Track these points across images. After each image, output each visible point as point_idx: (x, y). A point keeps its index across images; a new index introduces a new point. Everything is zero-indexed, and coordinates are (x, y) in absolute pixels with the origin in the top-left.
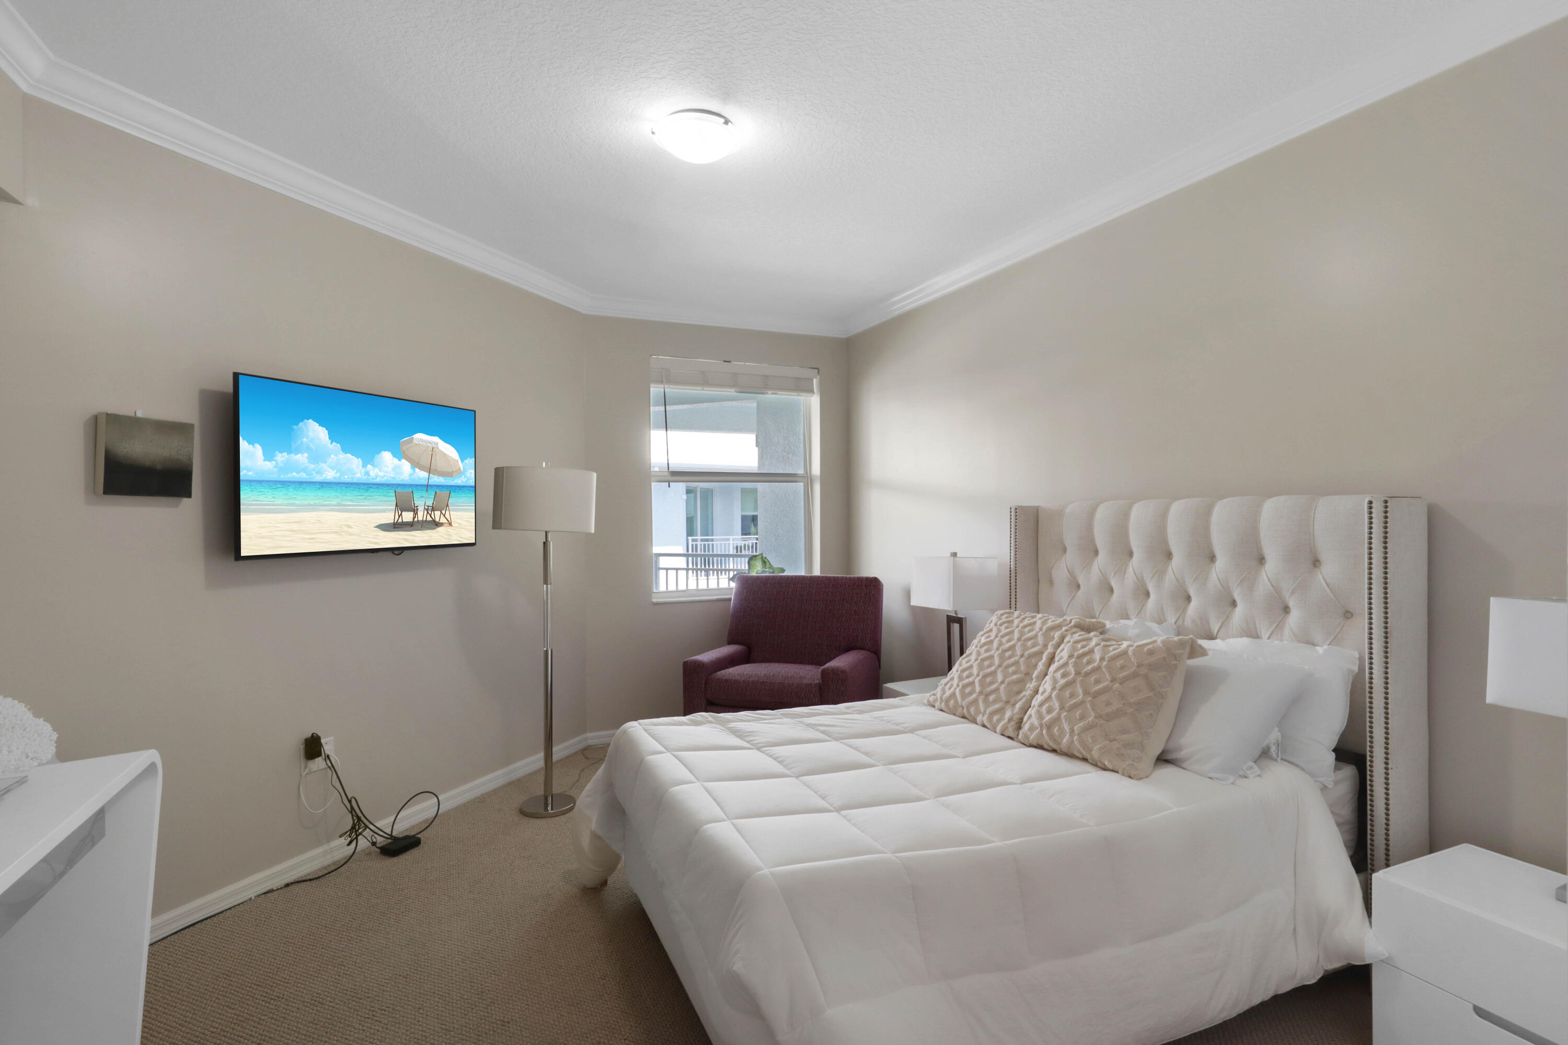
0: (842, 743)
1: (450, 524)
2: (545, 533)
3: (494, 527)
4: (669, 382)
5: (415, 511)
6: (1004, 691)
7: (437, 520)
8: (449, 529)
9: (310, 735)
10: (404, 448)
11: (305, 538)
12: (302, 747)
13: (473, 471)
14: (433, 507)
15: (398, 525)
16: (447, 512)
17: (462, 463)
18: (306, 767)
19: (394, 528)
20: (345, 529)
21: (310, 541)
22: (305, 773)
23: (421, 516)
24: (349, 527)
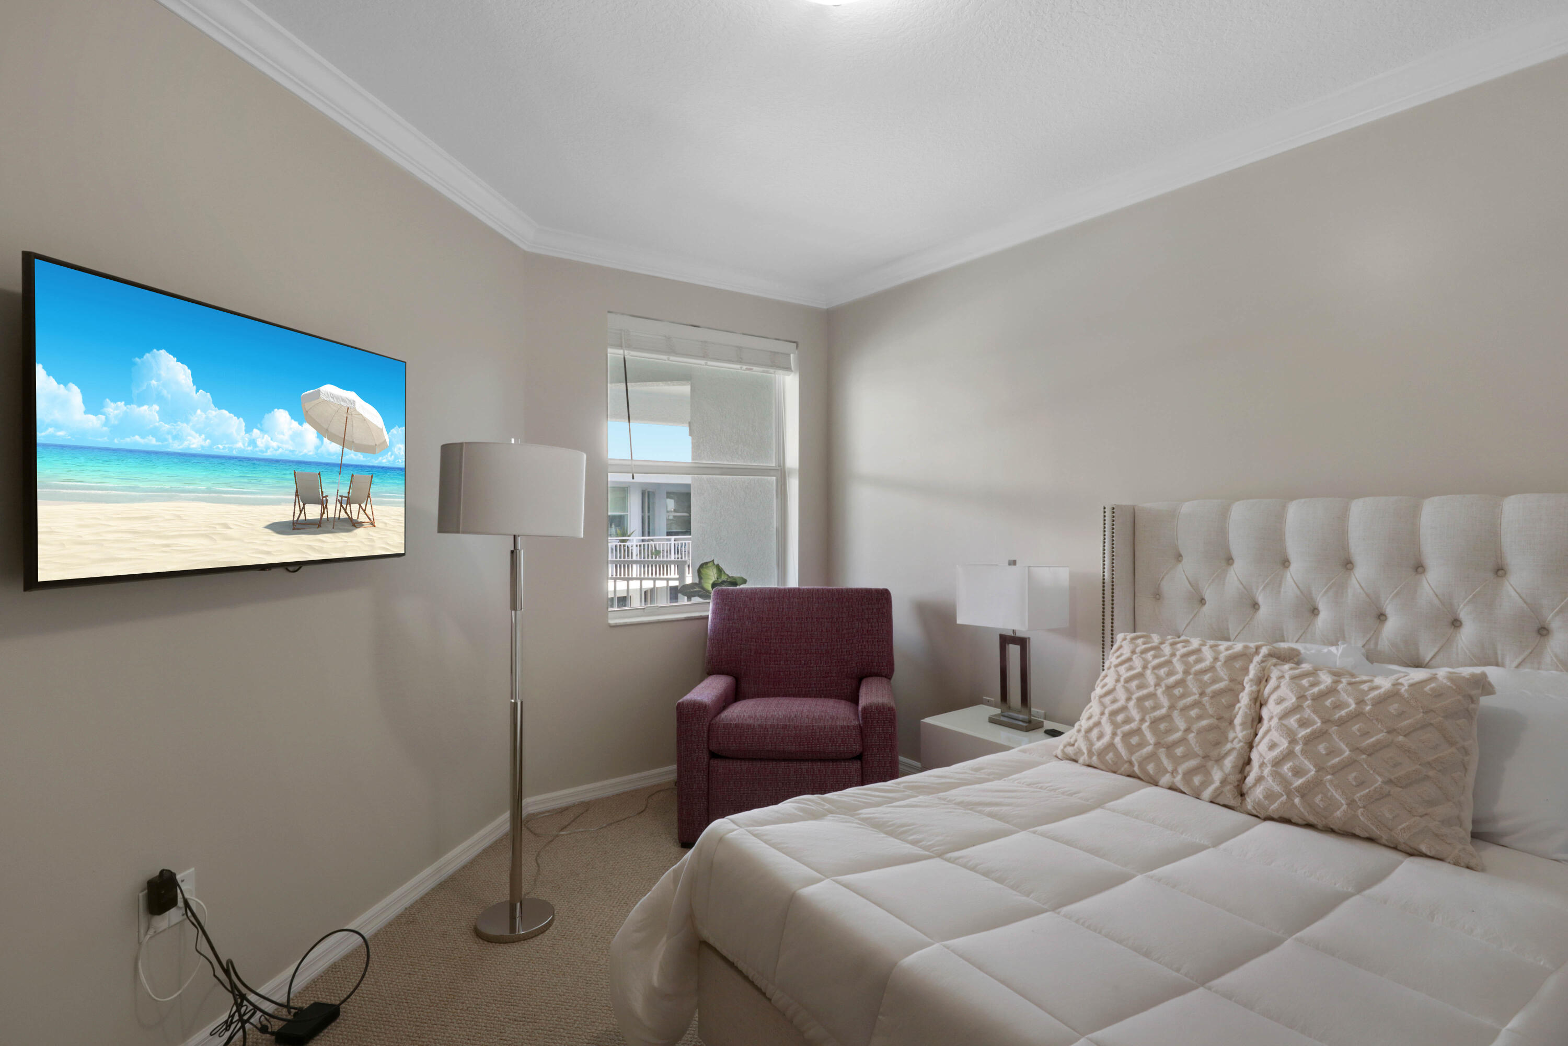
0: (1034, 832)
1: (373, 524)
2: (513, 537)
3: (441, 530)
4: (630, 347)
5: (324, 503)
6: (1197, 742)
7: (355, 517)
8: (371, 531)
9: (157, 874)
10: (308, 406)
11: (154, 545)
12: (142, 895)
13: (403, 447)
14: (348, 497)
15: (299, 524)
16: (369, 506)
17: (388, 433)
18: (148, 928)
19: (294, 529)
20: (220, 529)
21: (164, 549)
22: (148, 936)
23: (332, 510)
24: (226, 526)
